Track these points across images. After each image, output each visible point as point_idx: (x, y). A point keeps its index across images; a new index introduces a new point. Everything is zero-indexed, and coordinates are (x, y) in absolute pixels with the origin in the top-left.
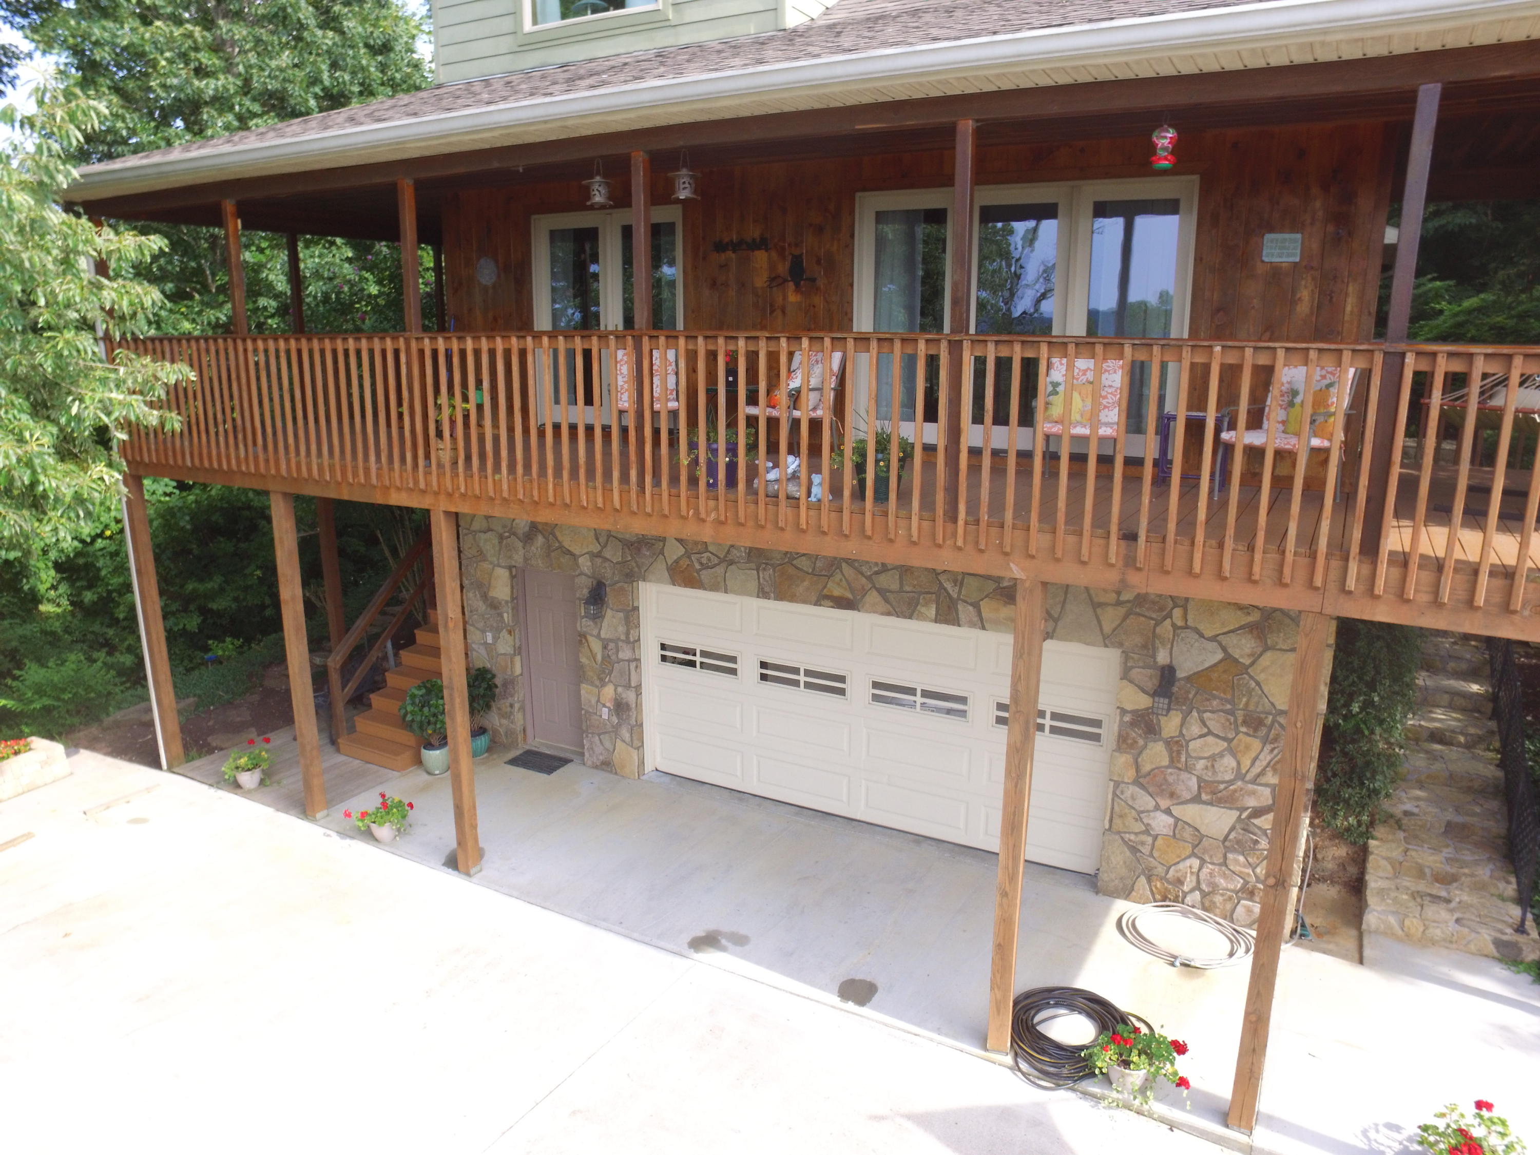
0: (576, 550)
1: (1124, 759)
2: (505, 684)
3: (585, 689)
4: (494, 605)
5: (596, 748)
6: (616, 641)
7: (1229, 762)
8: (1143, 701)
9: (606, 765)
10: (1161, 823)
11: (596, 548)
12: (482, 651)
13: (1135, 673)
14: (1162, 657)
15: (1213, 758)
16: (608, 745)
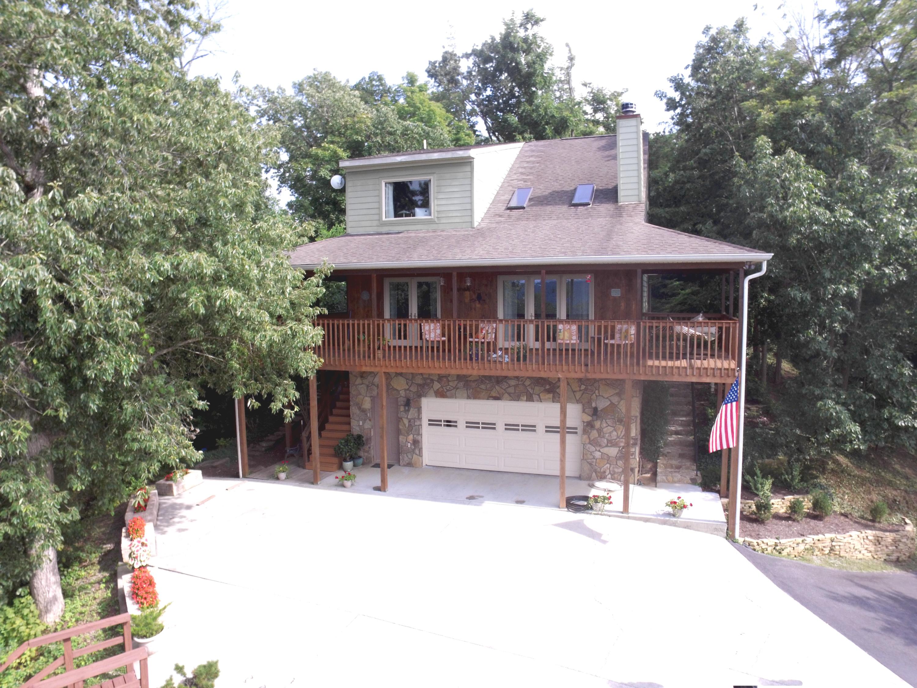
0: (399, 388)
1: (585, 437)
2: (367, 440)
3: (401, 438)
4: (364, 411)
5: (405, 458)
6: (414, 419)
7: (615, 433)
8: (589, 418)
9: (409, 464)
10: (598, 455)
11: (407, 387)
12: (358, 428)
13: (587, 410)
14: (594, 405)
15: (610, 433)
16: (410, 457)
